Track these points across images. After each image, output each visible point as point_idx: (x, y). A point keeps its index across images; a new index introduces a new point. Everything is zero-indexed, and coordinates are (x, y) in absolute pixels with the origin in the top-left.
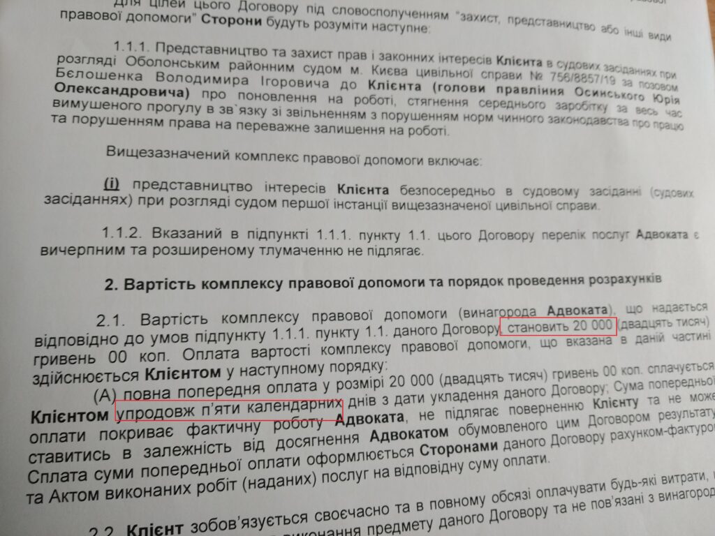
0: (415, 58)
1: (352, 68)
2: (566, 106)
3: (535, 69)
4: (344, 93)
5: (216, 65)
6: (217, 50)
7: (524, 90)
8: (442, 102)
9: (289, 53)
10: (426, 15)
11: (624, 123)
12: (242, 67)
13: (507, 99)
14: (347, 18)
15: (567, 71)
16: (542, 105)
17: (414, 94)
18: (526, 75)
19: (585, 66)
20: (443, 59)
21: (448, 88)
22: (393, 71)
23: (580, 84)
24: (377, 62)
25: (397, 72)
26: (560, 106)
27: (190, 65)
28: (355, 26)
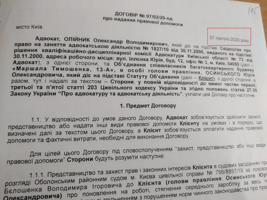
0: (158, 170)
1: (131, 177)
2: (223, 185)
3: (209, 170)
4: (128, 189)
5: (73, 181)
6: (74, 174)
7: (205, 180)
8: (170, 189)
9: (105, 172)
10: (163, 150)
11: (246, 189)
12: (85, 181)
13: (197, 185)
14: (129, 154)
15: (223, 169)
16: (212, 186)
17: (158, 186)
18: (205, 173)
19: (230, 166)
20: (170, 169)
21: (172, 182)
22: (149, 177)
23: (229, 174)
24: (142, 173)
25: (151, 177)
26: (220, 185)
27: (62, 182)
28: (133, 157)
